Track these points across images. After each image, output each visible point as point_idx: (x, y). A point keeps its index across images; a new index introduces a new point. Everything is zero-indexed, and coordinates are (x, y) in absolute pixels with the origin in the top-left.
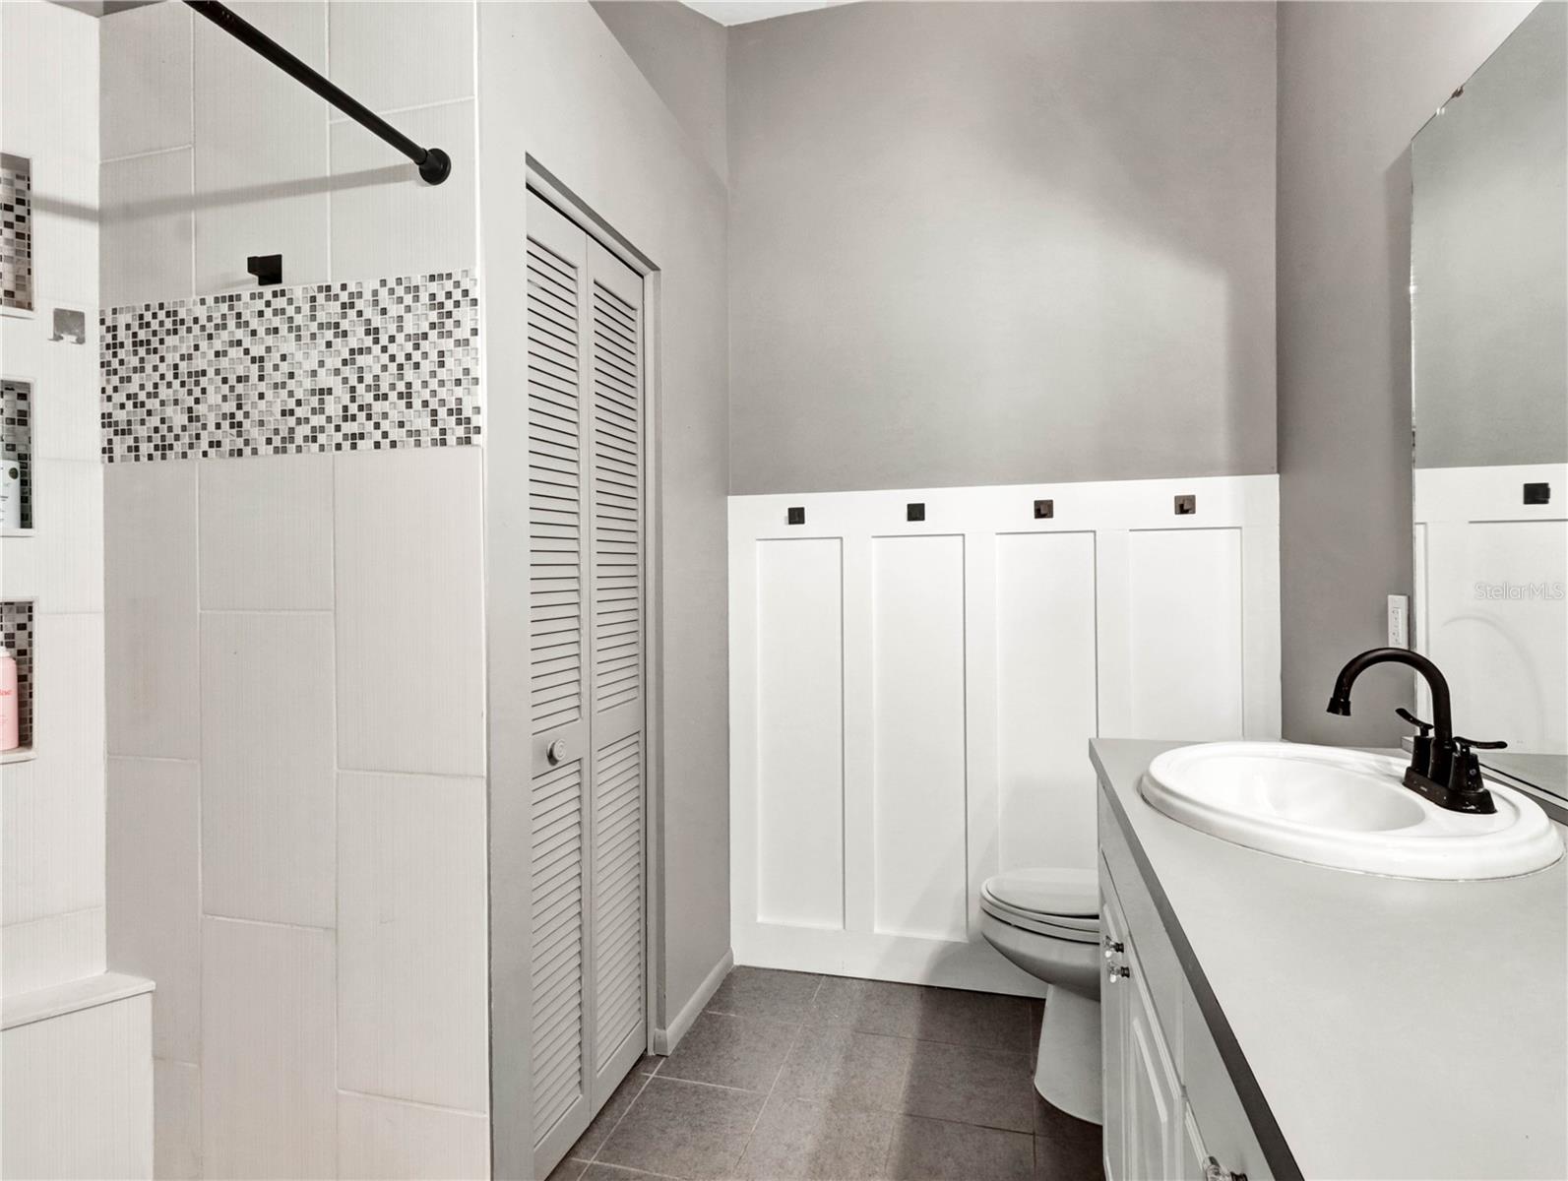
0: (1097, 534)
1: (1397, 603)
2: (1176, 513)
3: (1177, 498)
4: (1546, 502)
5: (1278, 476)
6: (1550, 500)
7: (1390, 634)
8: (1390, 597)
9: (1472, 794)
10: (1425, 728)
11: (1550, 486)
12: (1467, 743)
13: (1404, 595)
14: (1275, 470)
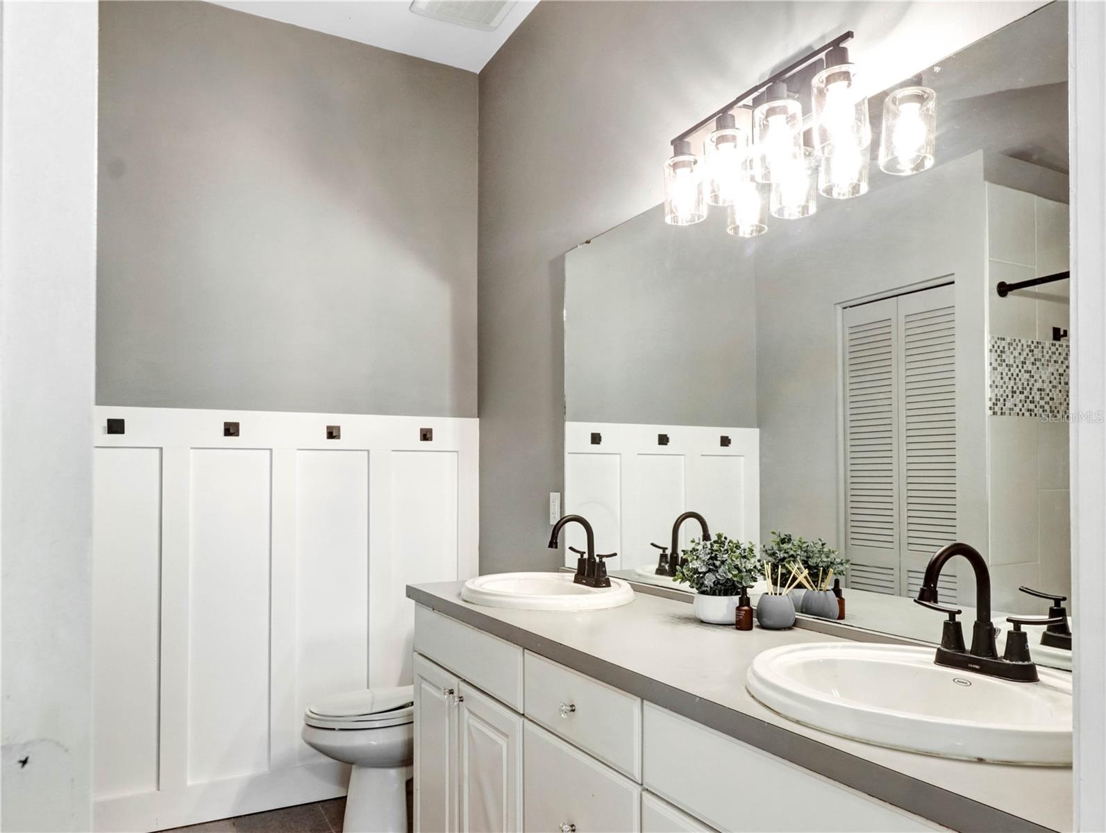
0: (371, 452)
1: (555, 497)
2: (421, 440)
3: (422, 430)
4: (599, 443)
5: (478, 419)
6: (601, 443)
7: (551, 514)
8: (551, 494)
9: (604, 579)
10: (582, 554)
11: (601, 435)
12: (601, 557)
13: (558, 492)
14: (477, 415)
